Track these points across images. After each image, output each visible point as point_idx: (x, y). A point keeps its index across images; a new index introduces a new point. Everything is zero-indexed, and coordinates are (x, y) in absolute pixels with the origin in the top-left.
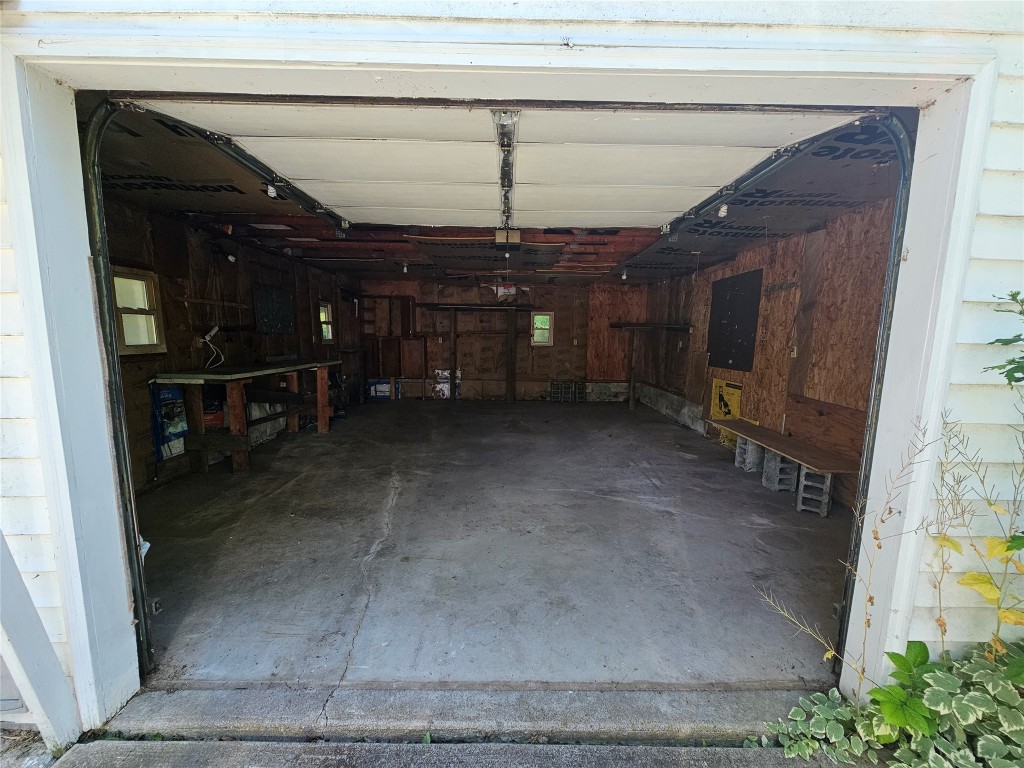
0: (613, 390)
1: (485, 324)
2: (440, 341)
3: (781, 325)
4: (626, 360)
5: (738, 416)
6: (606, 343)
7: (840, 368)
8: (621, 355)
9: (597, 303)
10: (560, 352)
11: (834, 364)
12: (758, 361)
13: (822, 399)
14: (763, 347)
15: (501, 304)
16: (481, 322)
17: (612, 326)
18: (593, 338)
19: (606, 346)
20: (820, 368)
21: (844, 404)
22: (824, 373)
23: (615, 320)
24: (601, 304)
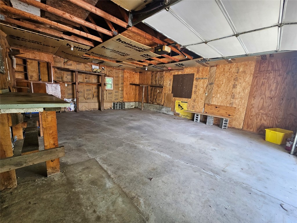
0: (131, 104)
1: (87, 80)
2: (66, 85)
3: (202, 88)
4: (134, 95)
5: (186, 109)
6: (129, 89)
7: (221, 98)
8: (133, 93)
9: (126, 76)
10: (116, 92)
11: (220, 97)
12: (193, 96)
13: (216, 104)
14: (195, 92)
15: (95, 72)
16: (86, 78)
17: (131, 84)
18: (125, 88)
19: (129, 91)
20: (215, 98)
21: (223, 105)
22: (217, 99)
23: (131, 83)
24: (127, 77)
